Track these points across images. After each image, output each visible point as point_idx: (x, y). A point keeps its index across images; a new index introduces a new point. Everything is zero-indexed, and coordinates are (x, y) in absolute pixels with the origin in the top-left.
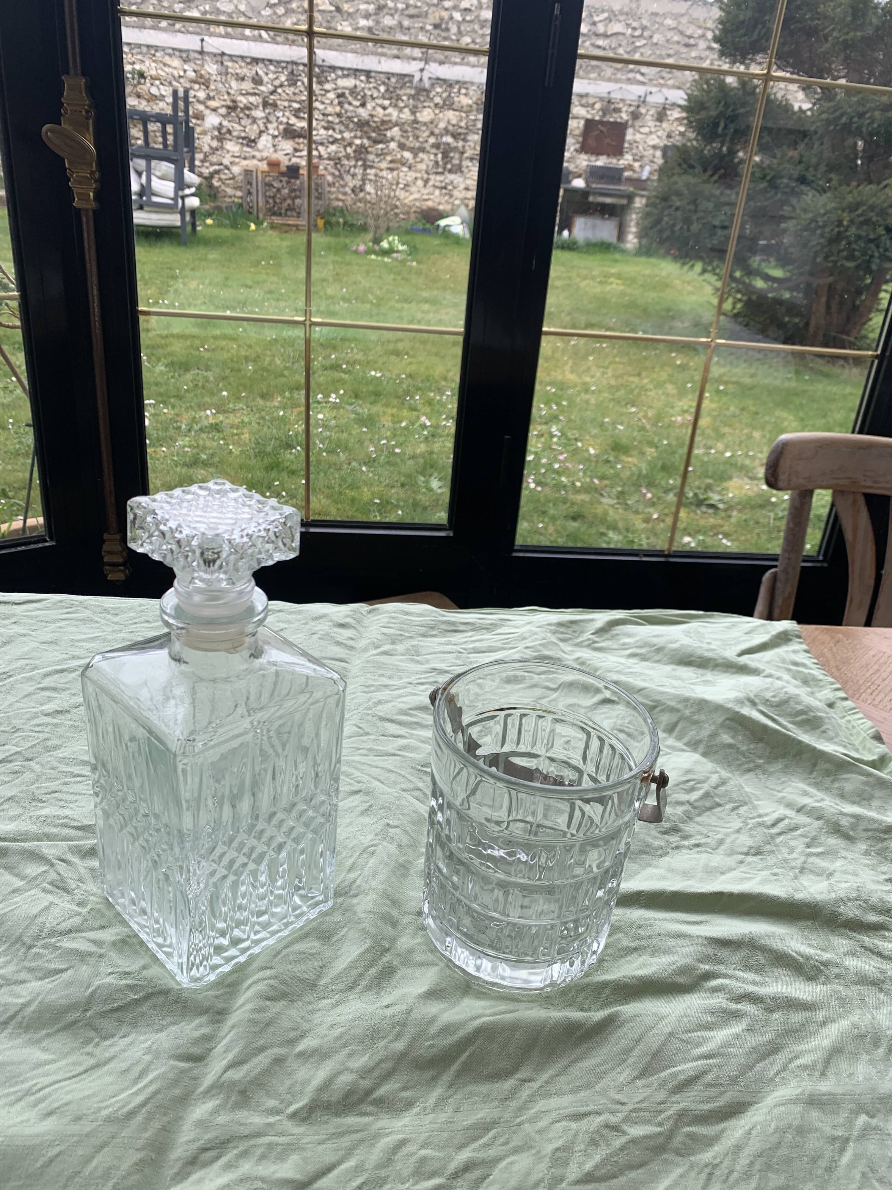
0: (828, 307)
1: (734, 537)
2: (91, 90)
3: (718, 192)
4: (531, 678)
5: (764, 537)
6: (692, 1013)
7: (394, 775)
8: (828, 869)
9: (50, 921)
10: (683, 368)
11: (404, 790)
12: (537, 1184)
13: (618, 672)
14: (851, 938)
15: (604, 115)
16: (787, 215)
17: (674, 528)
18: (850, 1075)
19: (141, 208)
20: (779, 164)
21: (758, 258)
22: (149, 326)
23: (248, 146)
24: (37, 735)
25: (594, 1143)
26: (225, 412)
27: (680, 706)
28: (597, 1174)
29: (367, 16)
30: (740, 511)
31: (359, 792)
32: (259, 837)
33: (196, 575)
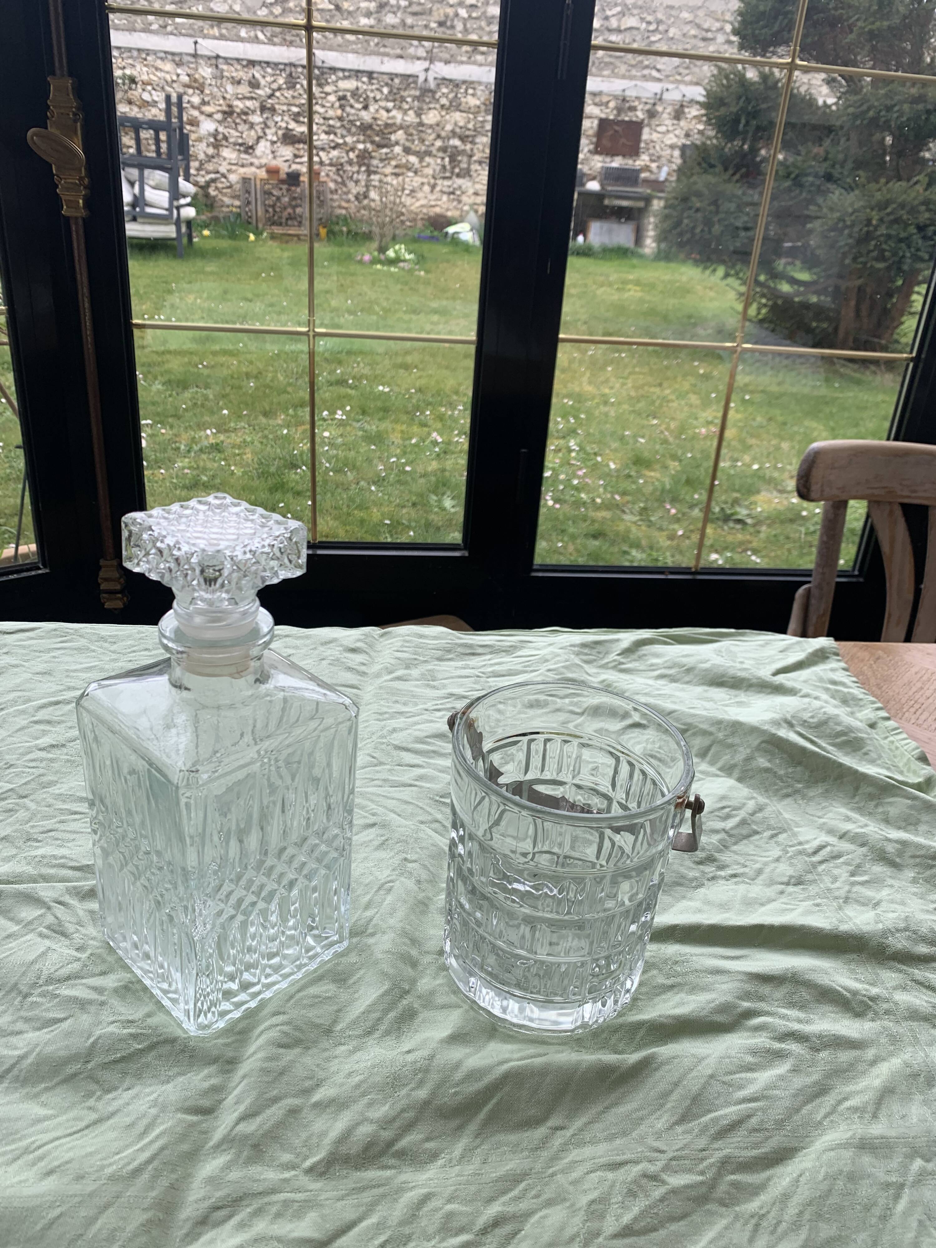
0: (858, 311)
1: (764, 553)
2: (78, 92)
3: (740, 192)
4: (555, 703)
5: (795, 553)
6: (733, 1053)
7: (411, 807)
8: (874, 899)
9: (48, 967)
10: (706, 377)
11: (422, 822)
12: (572, 1239)
13: (646, 694)
14: (901, 971)
15: (619, 114)
16: (813, 214)
17: (700, 545)
18: (904, 1116)
19: (134, 219)
20: (804, 161)
21: (783, 261)
22: (145, 343)
23: (246, 152)
24: (31, 770)
25: (631, 1194)
26: (227, 431)
27: (713, 729)
28: (636, 1227)
29: (368, 14)
30: (769, 526)
31: (374, 825)
32: (268, 874)
33: (196, 594)
